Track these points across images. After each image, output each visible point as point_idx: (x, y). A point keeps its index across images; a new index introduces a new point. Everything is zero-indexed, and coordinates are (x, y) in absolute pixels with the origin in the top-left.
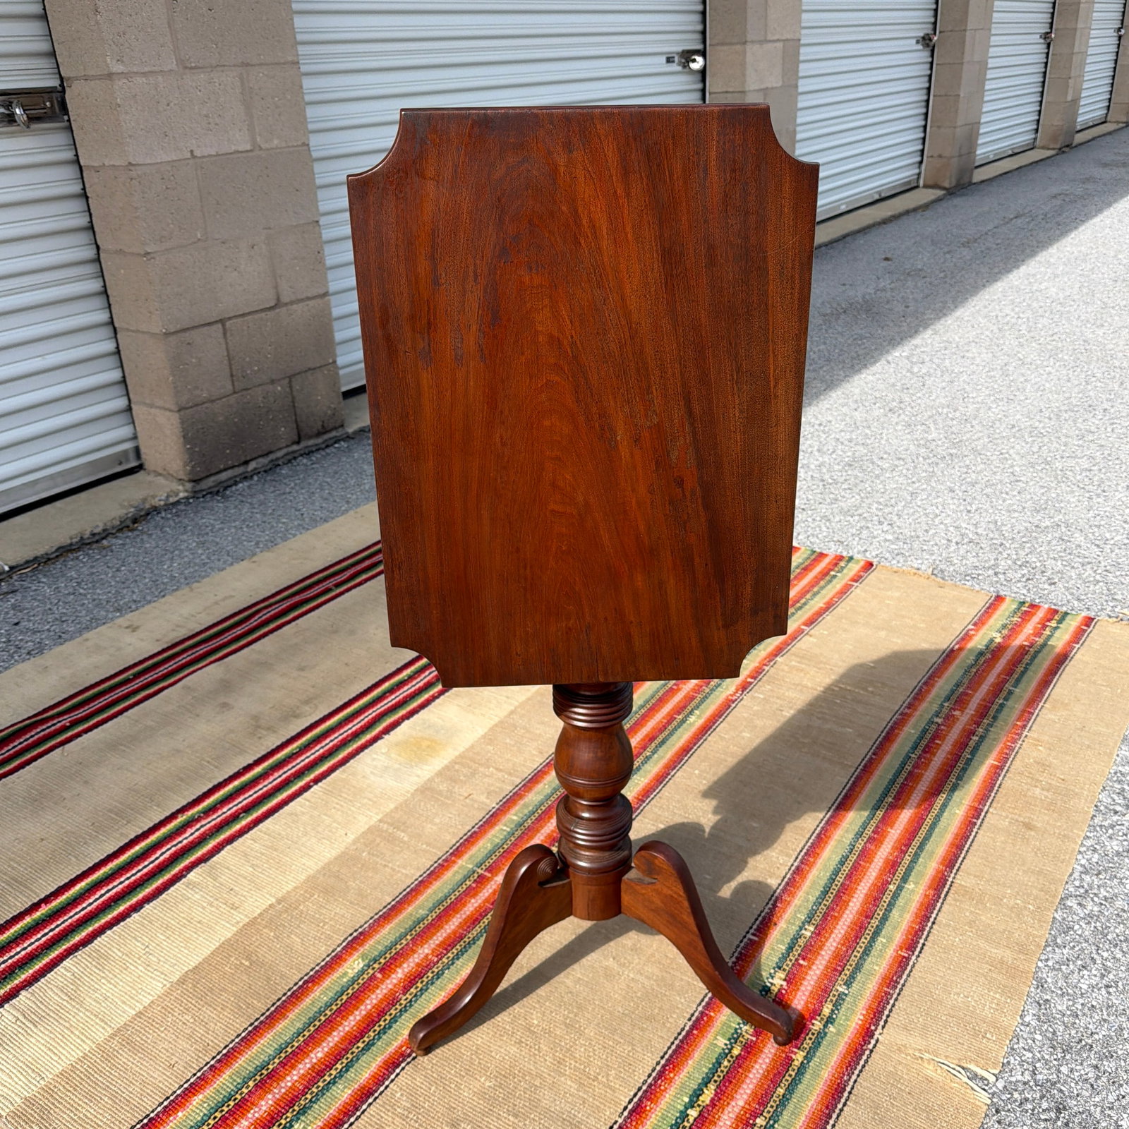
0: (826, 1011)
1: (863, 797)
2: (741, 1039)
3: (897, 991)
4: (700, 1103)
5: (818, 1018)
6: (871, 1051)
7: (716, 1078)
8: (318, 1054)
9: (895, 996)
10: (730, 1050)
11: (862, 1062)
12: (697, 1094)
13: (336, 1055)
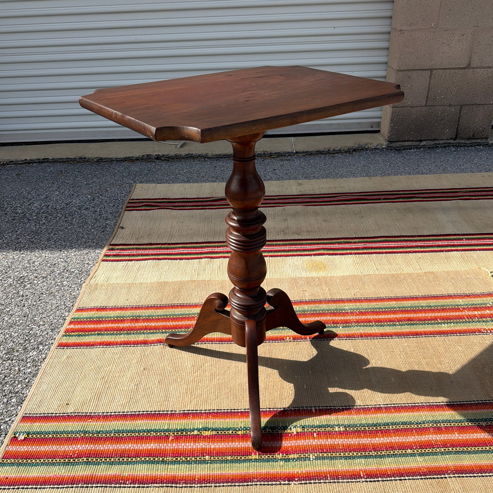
0: (291, 456)
1: (470, 412)
2: (248, 431)
3: (332, 481)
4: (202, 432)
5: (285, 455)
6: (280, 484)
7: (220, 432)
8: (153, 324)
9: (327, 481)
10: (239, 430)
11: (270, 483)
12: (206, 429)
13: (155, 328)
